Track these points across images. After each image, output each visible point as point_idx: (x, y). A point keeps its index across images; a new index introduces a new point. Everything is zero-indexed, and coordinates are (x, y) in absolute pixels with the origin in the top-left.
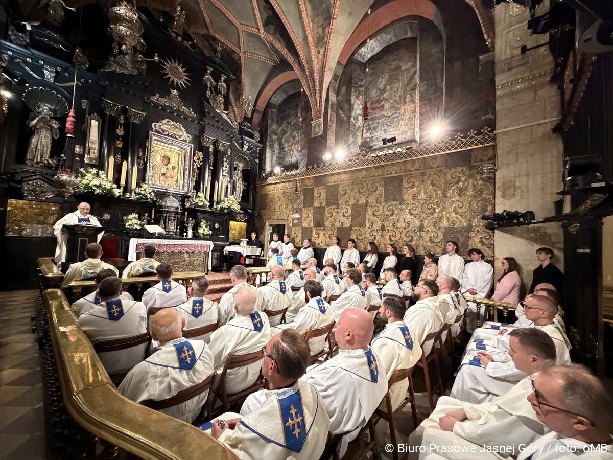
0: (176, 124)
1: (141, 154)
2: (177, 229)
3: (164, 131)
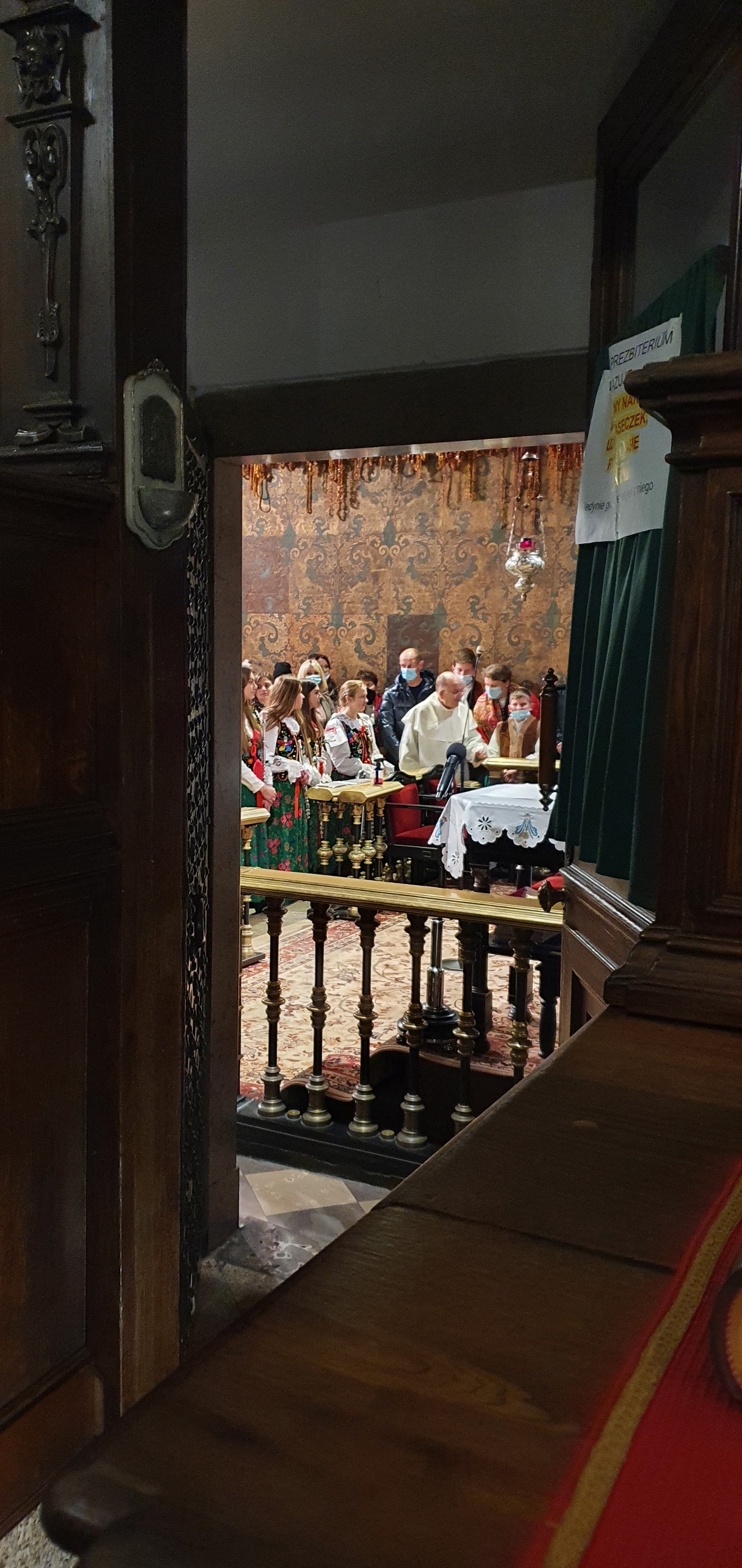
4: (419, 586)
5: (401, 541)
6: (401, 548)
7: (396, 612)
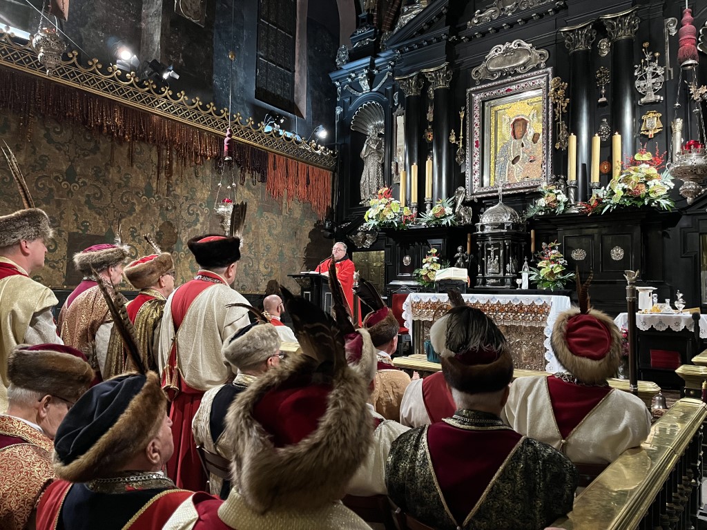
0: (512, 46)
1: (453, 138)
2: (505, 272)
3: (492, 73)
4: (95, 215)
5: (80, 182)
6: (80, 187)
7: (75, 230)
